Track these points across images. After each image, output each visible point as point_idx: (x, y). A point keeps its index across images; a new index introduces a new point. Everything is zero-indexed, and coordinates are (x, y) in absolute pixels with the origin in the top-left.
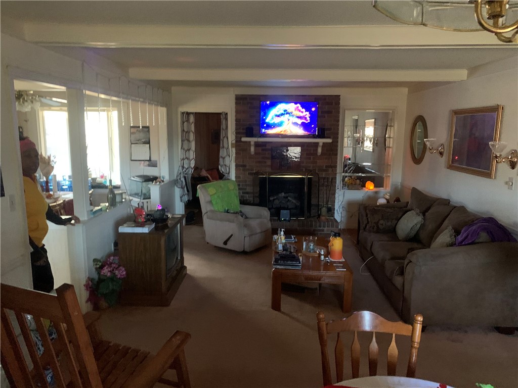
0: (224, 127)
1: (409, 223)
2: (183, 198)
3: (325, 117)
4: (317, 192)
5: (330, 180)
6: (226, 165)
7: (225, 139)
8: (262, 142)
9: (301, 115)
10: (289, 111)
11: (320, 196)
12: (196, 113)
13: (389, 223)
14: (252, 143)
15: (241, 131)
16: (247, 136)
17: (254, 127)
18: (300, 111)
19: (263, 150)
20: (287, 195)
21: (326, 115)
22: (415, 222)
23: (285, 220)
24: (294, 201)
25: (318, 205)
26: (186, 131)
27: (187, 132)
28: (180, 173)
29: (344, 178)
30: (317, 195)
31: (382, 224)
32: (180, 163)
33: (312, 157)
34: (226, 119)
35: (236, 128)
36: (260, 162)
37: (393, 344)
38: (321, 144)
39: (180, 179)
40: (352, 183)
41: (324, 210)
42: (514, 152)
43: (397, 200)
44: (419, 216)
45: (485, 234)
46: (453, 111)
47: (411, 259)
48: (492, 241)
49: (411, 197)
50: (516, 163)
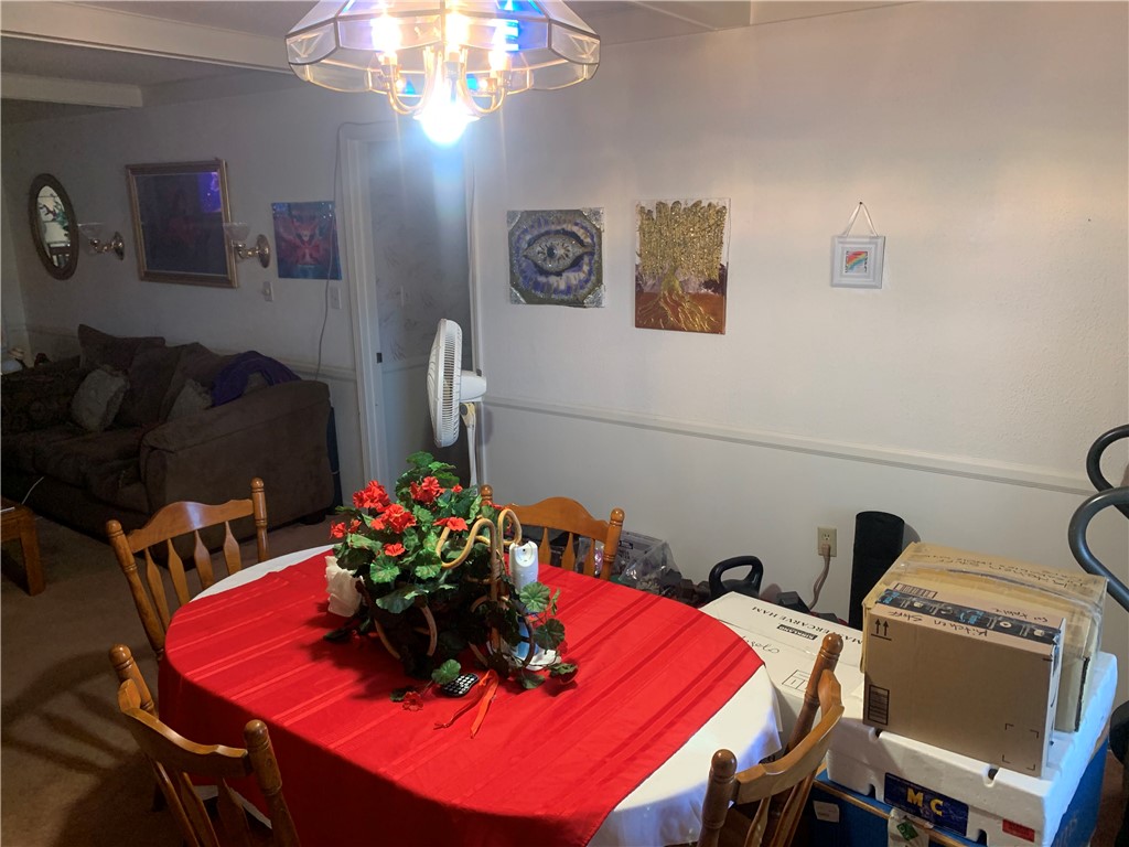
1: (100, 394)
13: (54, 406)
22: (114, 388)
31: (38, 411)
37: (230, 537)
42: (261, 240)
43: (41, 358)
44: (117, 376)
45: (257, 375)
46: (127, 167)
47: (153, 444)
48: (271, 383)
49: (83, 343)
50: (268, 256)
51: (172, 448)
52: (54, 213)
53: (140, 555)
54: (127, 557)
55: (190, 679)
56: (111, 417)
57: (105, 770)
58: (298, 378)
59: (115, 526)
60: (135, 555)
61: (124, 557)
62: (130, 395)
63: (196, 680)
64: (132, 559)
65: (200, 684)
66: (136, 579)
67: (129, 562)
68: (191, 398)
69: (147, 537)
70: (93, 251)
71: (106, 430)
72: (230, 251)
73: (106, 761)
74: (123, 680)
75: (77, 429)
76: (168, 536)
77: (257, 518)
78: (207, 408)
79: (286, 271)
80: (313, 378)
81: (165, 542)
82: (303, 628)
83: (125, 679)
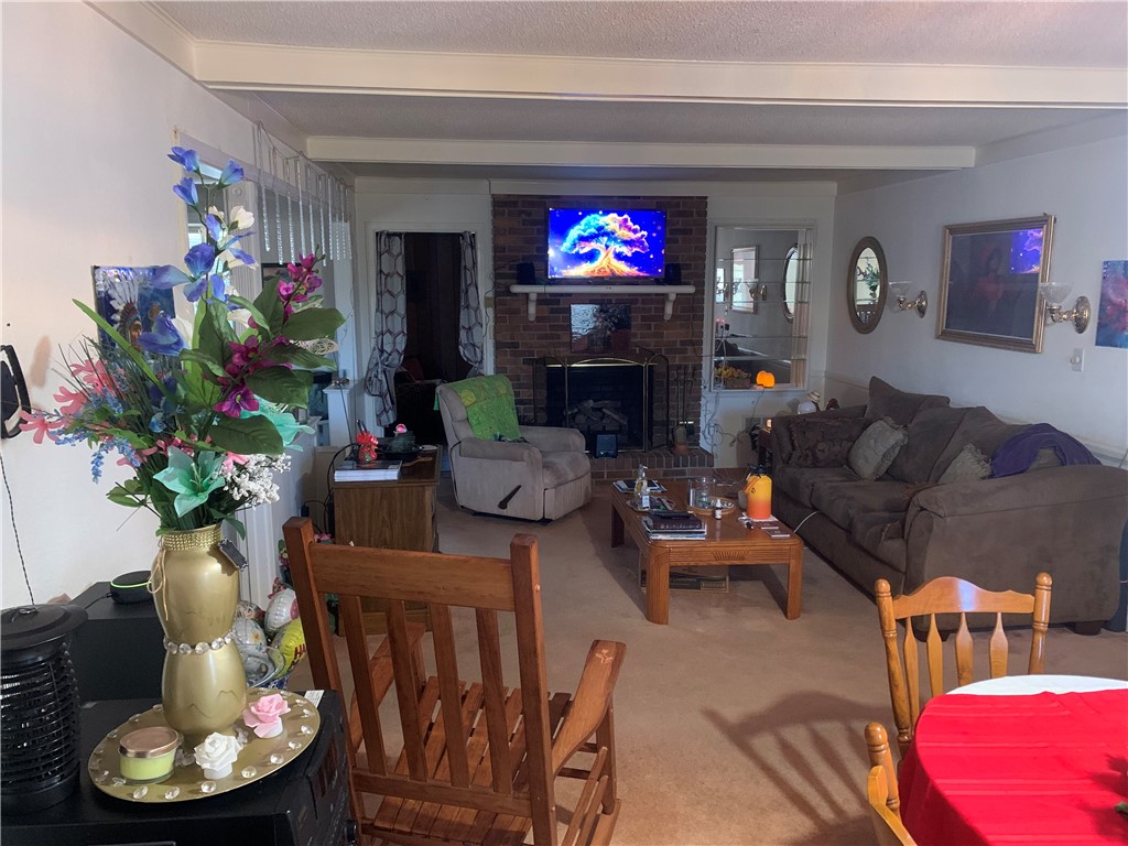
0: (470, 265)
1: (879, 445)
2: (384, 417)
3: (677, 242)
4: (665, 397)
5: (690, 371)
6: (474, 345)
7: (472, 290)
8: (552, 295)
9: (633, 236)
10: (608, 229)
11: (671, 403)
12: (407, 234)
13: (837, 449)
14: (533, 297)
15: (507, 271)
16: (521, 282)
17: (535, 264)
18: (630, 229)
19: (553, 311)
20: (599, 404)
21: (680, 237)
22: (892, 442)
23: (606, 455)
24: (616, 417)
25: (667, 423)
26: (386, 271)
27: (387, 276)
28: (377, 364)
29: (717, 364)
30: (665, 402)
31: (823, 451)
32: (373, 341)
33: (653, 324)
34: (473, 247)
35: (494, 265)
36: (545, 337)
37: (999, 630)
38: (673, 297)
39: (376, 377)
40: (732, 376)
41: (680, 432)
42: (1082, 301)
43: (833, 403)
44: (897, 429)
45: (1050, 452)
46: (947, 227)
47: (923, 504)
48: (1062, 464)
49: (871, 395)
50: (1087, 321)
51: (941, 512)
52: (865, 275)
53: (902, 622)
54: (890, 621)
55: (941, 788)
56: (884, 469)
57: (823, 821)
58: (1099, 463)
59: (884, 586)
60: (897, 620)
61: (887, 622)
62: (905, 449)
63: (947, 793)
64: (894, 625)
65: (950, 800)
66: (894, 646)
67: (890, 626)
68: (968, 465)
69: (913, 605)
70: (896, 308)
71: (877, 480)
72: (1041, 312)
73: (826, 813)
74: (874, 763)
75: (853, 474)
76: (933, 611)
77: (1036, 619)
78: (984, 478)
79: (1106, 337)
80: (1116, 465)
81: (929, 615)
82: (1088, 782)
83: (876, 765)
